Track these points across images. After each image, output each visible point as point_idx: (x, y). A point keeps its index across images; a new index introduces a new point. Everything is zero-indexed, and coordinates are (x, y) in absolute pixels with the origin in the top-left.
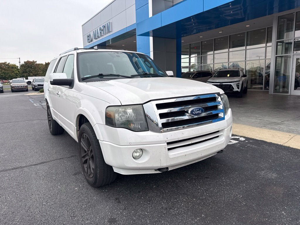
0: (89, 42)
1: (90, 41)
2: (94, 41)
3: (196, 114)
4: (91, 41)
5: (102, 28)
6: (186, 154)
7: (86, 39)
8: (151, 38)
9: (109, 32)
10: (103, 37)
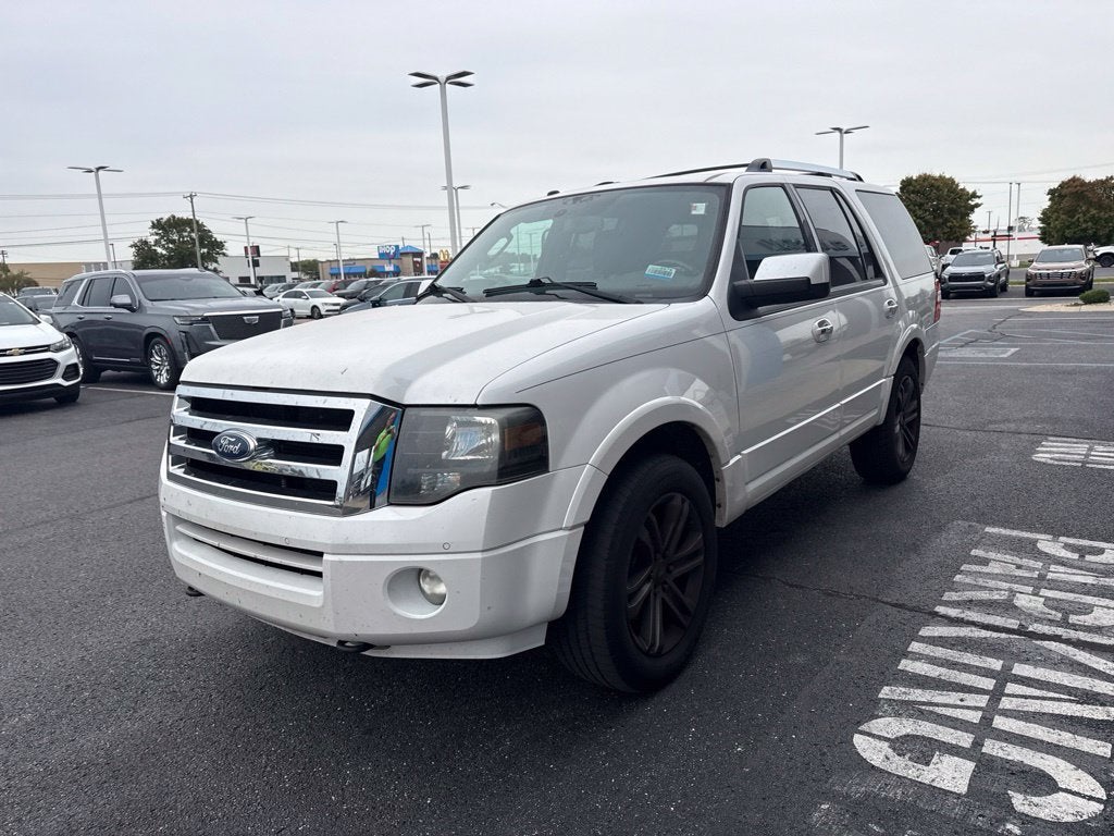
3: (223, 455)
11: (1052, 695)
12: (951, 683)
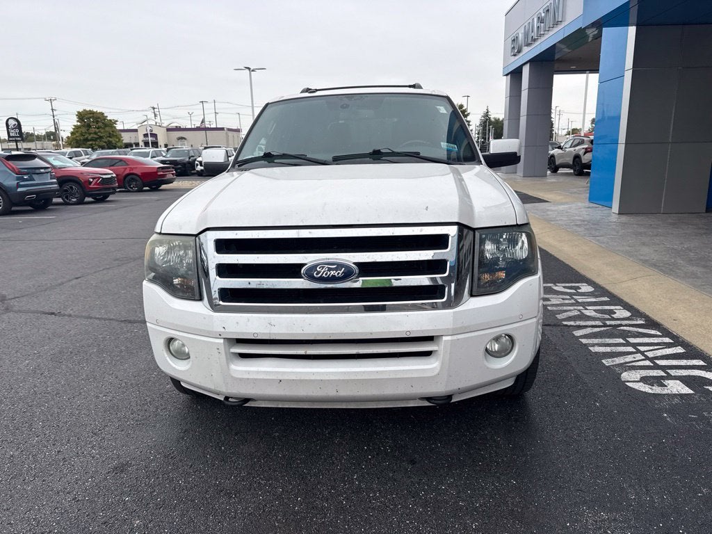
0: (515, 55)
1: (516, 51)
2: (526, 49)
3: (321, 279)
4: (519, 52)
5: (543, 15)
6: (281, 378)
7: (510, 46)
8: (632, 31)
9: (557, 23)
10: (543, 39)
11: (656, 347)
12: (625, 352)
